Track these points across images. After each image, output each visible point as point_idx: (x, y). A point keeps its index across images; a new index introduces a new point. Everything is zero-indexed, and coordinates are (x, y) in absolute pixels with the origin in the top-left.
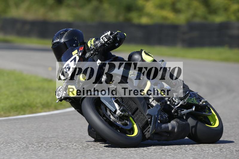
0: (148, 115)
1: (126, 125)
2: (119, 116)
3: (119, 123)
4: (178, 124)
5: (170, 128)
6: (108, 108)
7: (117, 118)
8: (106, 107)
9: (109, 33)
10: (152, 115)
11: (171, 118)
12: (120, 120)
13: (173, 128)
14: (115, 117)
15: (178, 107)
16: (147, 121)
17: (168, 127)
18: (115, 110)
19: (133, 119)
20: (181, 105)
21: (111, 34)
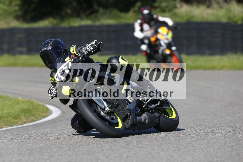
0: (128, 109)
1: (113, 119)
2: (107, 112)
3: (108, 118)
4: (148, 117)
5: (143, 120)
6: (99, 106)
7: (106, 113)
8: (97, 105)
9: (94, 43)
10: (130, 109)
11: (143, 111)
12: (108, 116)
13: (145, 120)
14: (104, 113)
15: (148, 103)
16: (127, 115)
17: (141, 119)
18: (104, 107)
19: (117, 114)
20: (150, 101)
21: (95, 44)
